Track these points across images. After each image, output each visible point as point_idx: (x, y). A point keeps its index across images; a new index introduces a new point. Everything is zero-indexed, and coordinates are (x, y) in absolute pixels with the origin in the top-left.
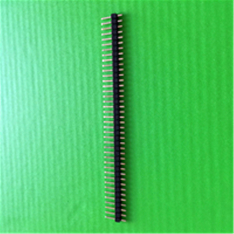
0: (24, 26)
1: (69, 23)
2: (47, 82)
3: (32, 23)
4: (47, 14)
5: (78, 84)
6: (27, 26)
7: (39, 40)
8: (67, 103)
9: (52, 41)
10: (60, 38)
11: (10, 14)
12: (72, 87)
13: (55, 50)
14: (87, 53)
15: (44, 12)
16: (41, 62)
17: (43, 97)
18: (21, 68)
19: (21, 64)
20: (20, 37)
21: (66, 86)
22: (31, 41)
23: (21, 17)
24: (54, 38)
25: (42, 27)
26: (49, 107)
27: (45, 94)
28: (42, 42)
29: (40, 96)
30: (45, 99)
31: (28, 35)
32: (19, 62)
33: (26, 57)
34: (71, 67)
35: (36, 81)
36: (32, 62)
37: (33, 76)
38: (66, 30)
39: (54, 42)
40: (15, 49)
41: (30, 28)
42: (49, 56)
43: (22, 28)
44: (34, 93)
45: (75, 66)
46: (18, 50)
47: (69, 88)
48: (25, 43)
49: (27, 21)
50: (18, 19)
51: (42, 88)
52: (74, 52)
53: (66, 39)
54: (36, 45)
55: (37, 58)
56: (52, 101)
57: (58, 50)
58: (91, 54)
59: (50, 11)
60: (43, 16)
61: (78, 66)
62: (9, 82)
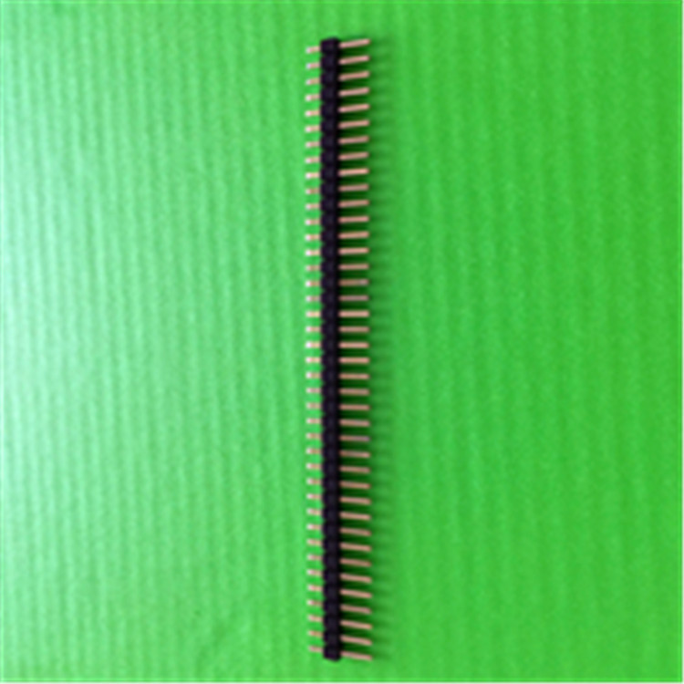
0: (64, 96)
1: (194, 82)
2: (133, 258)
3: (88, 86)
4: (129, 60)
5: (224, 260)
6: (73, 95)
7: (109, 135)
8: (191, 317)
9: (145, 137)
10: (169, 126)
11: (24, 63)
12: (206, 270)
13: (153, 162)
14: (248, 171)
15: (120, 52)
16: (113, 197)
17: (120, 300)
18: (57, 218)
19: (57, 208)
20: (51, 127)
21: (187, 269)
22: (83, 139)
23: (55, 70)
24: (150, 129)
25: (114, 97)
26: (139, 332)
27: (126, 292)
28: (116, 139)
29: (112, 298)
30: (128, 307)
31: (75, 121)
32: (49, 201)
33: (70, 185)
34: (202, 211)
35: (100, 256)
36: (88, 200)
37: (90, 243)
38: (186, 104)
39: (152, 138)
40: (38, 163)
41: (81, 100)
42: (138, 182)
43: (58, 100)
44: (93, 289)
45: (212, 208)
46: (48, 164)
47: (196, 272)
48: (68, 144)
49: (72, 81)
50: (47, 75)
51: (118, 275)
52: (209, 165)
53: (187, 128)
54: (100, 149)
55: (103, 188)
56: (146, 310)
57: (163, 161)
58: (258, 170)
59: (138, 50)
60: (120, 64)
61: (221, 207)
62: (22, 260)
